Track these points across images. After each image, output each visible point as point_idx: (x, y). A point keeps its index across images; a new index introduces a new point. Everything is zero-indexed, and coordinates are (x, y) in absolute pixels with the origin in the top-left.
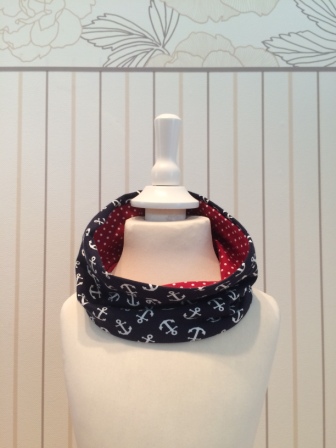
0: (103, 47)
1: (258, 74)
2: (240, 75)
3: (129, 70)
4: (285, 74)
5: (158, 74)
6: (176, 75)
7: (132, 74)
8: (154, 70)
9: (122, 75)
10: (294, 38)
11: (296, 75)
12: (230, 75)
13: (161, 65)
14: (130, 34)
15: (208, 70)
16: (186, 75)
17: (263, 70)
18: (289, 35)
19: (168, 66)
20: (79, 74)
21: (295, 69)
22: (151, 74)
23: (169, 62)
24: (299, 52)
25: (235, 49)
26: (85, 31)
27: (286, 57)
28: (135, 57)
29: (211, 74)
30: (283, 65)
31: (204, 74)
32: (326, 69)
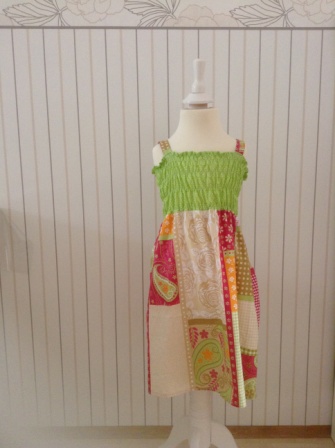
0: (137, 14)
1: (227, 31)
2: (217, 31)
3: (153, 28)
4: (242, 31)
5: (170, 31)
6: (180, 31)
7: (155, 31)
8: (167, 28)
9: (149, 31)
10: (248, 9)
11: (248, 31)
12: (211, 31)
13: (172, 25)
14: (154, 6)
15: (199, 28)
16: (186, 31)
17: (229, 28)
18: (245, 7)
19: (176, 26)
20: (123, 30)
21: (247, 28)
22: (165, 31)
23: (176, 23)
24: (250, 18)
25: (214, 16)
27: (243, 21)
28: (156, 20)
29: (201, 31)
30: (241, 26)
31: (196, 31)
32: (265, 28)
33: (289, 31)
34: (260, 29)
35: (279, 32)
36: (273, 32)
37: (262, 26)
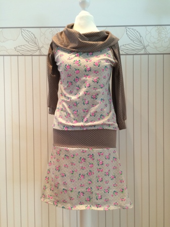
4: (125, 56)
10: (127, 46)
11: (127, 56)
21: (127, 54)
24: (128, 50)
27: (125, 51)
30: (124, 53)
32: (136, 54)
33: (147, 55)
34: (133, 55)
35: (142, 56)
36: (140, 56)
37: (134, 53)
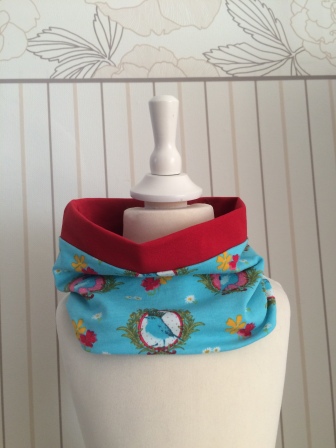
0: (49, 60)
1: (202, 83)
2: (184, 84)
3: (76, 81)
4: (226, 84)
5: (105, 84)
6: (124, 85)
7: (79, 85)
8: (101, 81)
9: (71, 85)
10: (232, 50)
11: (235, 84)
12: (175, 84)
13: (108, 76)
14: (77, 46)
15: (154, 80)
16: (132, 85)
17: (205, 80)
18: (227, 47)
19: (115, 76)
20: (26, 86)
21: (235, 78)
22: (99, 84)
23: (115, 73)
24: (237, 63)
25: (178, 61)
26: (30, 44)
27: (226, 68)
28: (82, 69)
29: (157, 84)
30: (223, 75)
31: (151, 84)
32: (263, 78)
33: (302, 81)
34: (255, 79)
35: (285, 82)
36: (276, 82)
37: (259, 74)
